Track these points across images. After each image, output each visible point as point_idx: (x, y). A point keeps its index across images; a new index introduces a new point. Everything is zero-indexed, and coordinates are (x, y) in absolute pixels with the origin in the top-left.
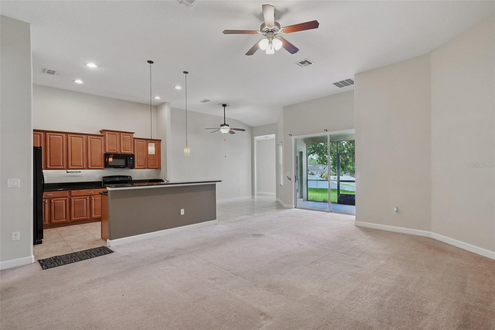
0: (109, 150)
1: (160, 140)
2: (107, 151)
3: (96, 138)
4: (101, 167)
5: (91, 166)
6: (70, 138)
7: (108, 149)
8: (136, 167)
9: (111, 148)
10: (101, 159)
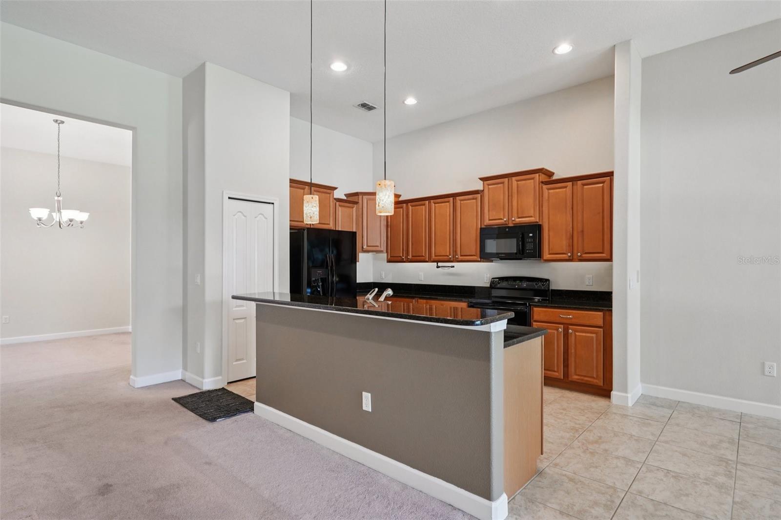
0: (490, 220)
1: (610, 174)
2: (487, 222)
3: (468, 199)
4: (476, 257)
5: (461, 256)
6: (433, 206)
7: (489, 218)
8: (546, 256)
9: (494, 215)
10: (476, 241)
